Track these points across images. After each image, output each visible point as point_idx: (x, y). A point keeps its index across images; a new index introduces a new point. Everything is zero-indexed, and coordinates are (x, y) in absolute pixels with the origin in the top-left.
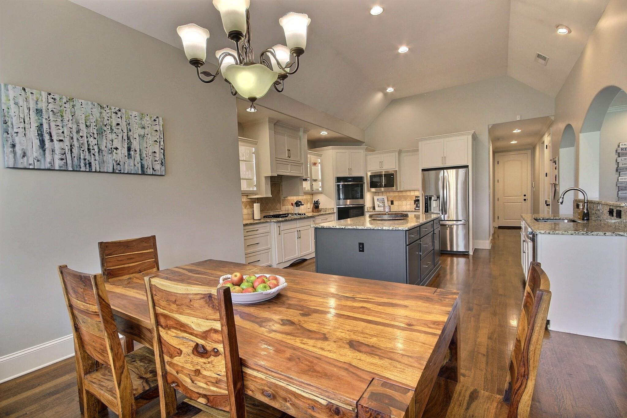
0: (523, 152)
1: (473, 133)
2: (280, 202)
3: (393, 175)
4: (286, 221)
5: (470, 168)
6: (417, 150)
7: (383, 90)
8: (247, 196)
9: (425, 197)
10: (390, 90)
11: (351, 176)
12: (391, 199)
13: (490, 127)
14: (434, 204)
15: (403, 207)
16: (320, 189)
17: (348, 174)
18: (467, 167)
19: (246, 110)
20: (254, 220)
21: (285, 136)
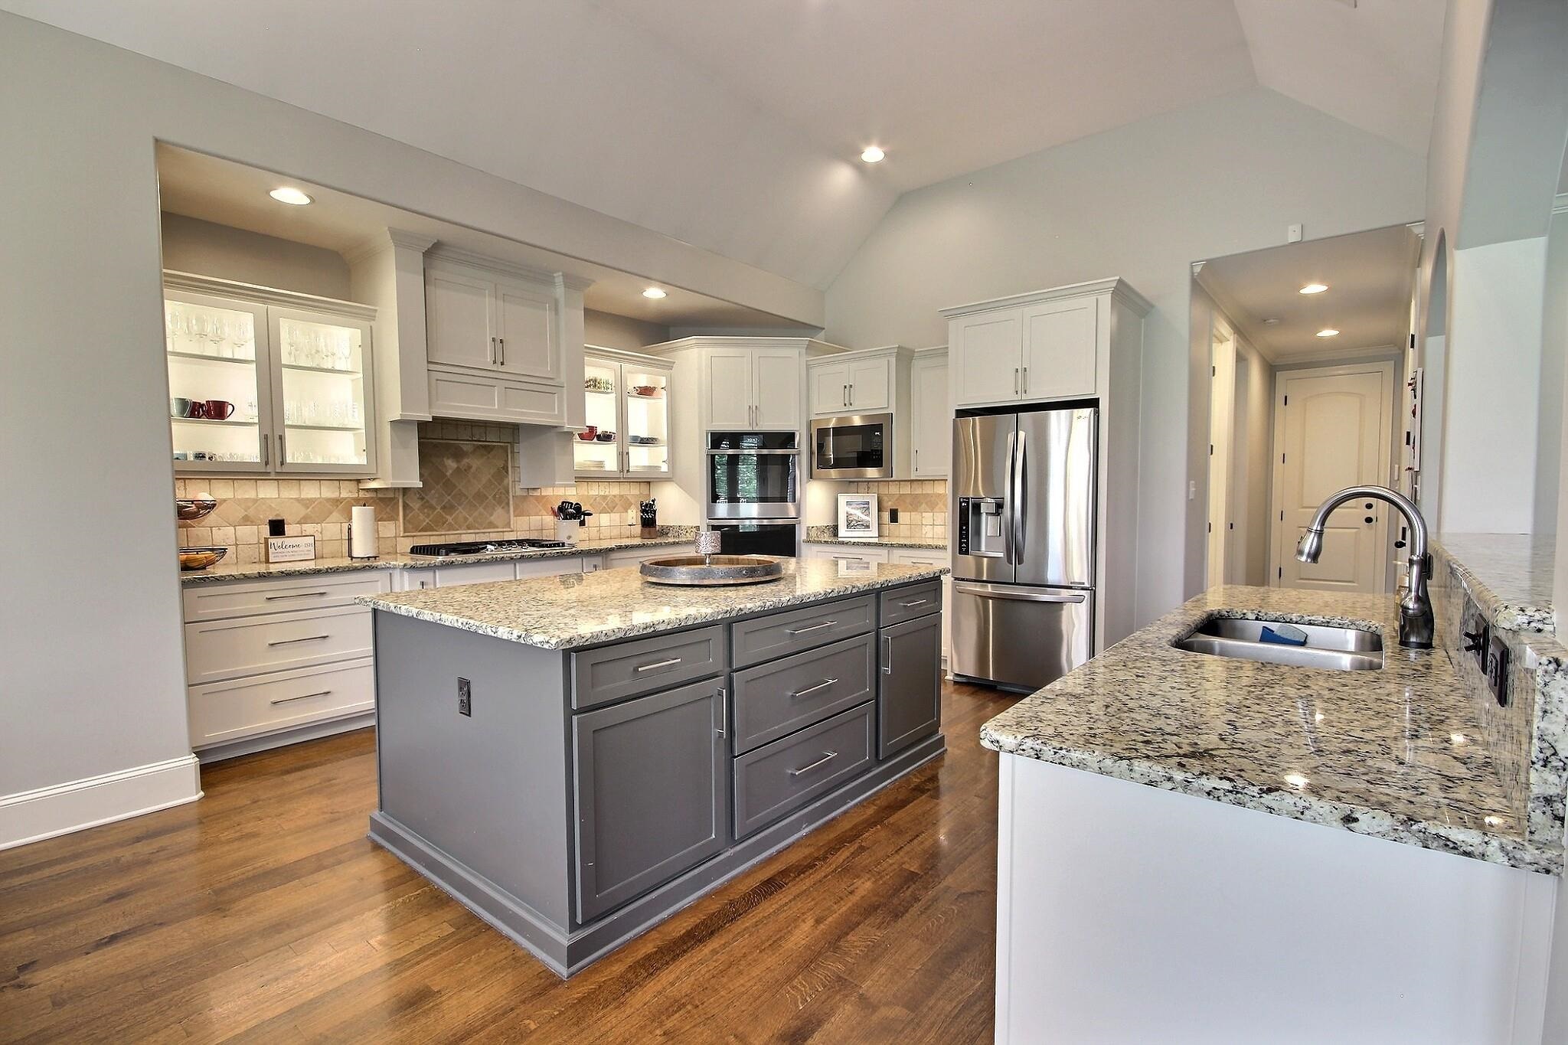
0: (1368, 367)
1: (1114, 284)
2: (508, 504)
3: (879, 427)
4: (479, 563)
5: (1104, 405)
6: (945, 353)
7: (849, 155)
8: (359, 481)
9: (960, 503)
10: (873, 154)
11: (757, 429)
12: (889, 505)
13: (1197, 269)
14: (988, 526)
15: (926, 529)
16: (664, 468)
17: (747, 423)
18: (1093, 403)
19: (268, 193)
20: (352, 558)
21: (485, 296)
